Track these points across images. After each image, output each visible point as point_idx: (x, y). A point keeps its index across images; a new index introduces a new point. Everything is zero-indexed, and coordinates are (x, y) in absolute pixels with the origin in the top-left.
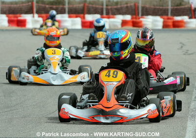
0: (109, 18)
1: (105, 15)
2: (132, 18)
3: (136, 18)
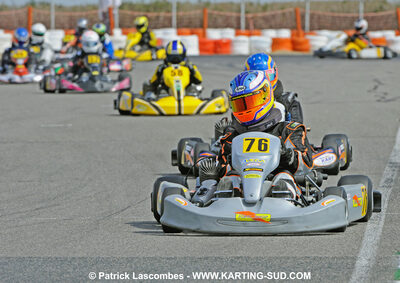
0: (250, 35)
1: (243, 30)
2: (292, 35)
3: (298, 35)
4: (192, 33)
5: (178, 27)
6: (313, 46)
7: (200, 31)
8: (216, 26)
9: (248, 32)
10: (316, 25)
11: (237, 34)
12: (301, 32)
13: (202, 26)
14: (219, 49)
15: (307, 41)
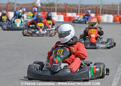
4: (62, 14)
5: (57, 12)
6: (102, 20)
7: (65, 13)
8: (70, 12)
9: (80, 14)
10: (103, 12)
11: (77, 15)
12: (98, 15)
13: (65, 12)
14: (70, 20)
15: (100, 18)
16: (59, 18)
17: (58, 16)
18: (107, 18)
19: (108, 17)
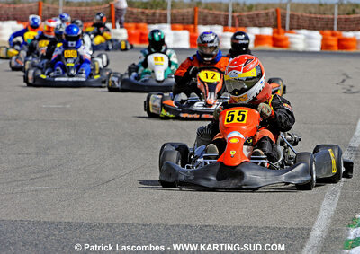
2: (274, 33)
3: (278, 33)
4: (184, 29)
5: (172, 23)
6: (292, 43)
7: (192, 26)
8: (205, 24)
9: (233, 29)
10: (295, 25)
11: (225, 31)
12: (282, 30)
13: (193, 23)
15: (286, 39)
16: (177, 40)
17: (175, 34)
18: (305, 40)
19: (309, 38)
